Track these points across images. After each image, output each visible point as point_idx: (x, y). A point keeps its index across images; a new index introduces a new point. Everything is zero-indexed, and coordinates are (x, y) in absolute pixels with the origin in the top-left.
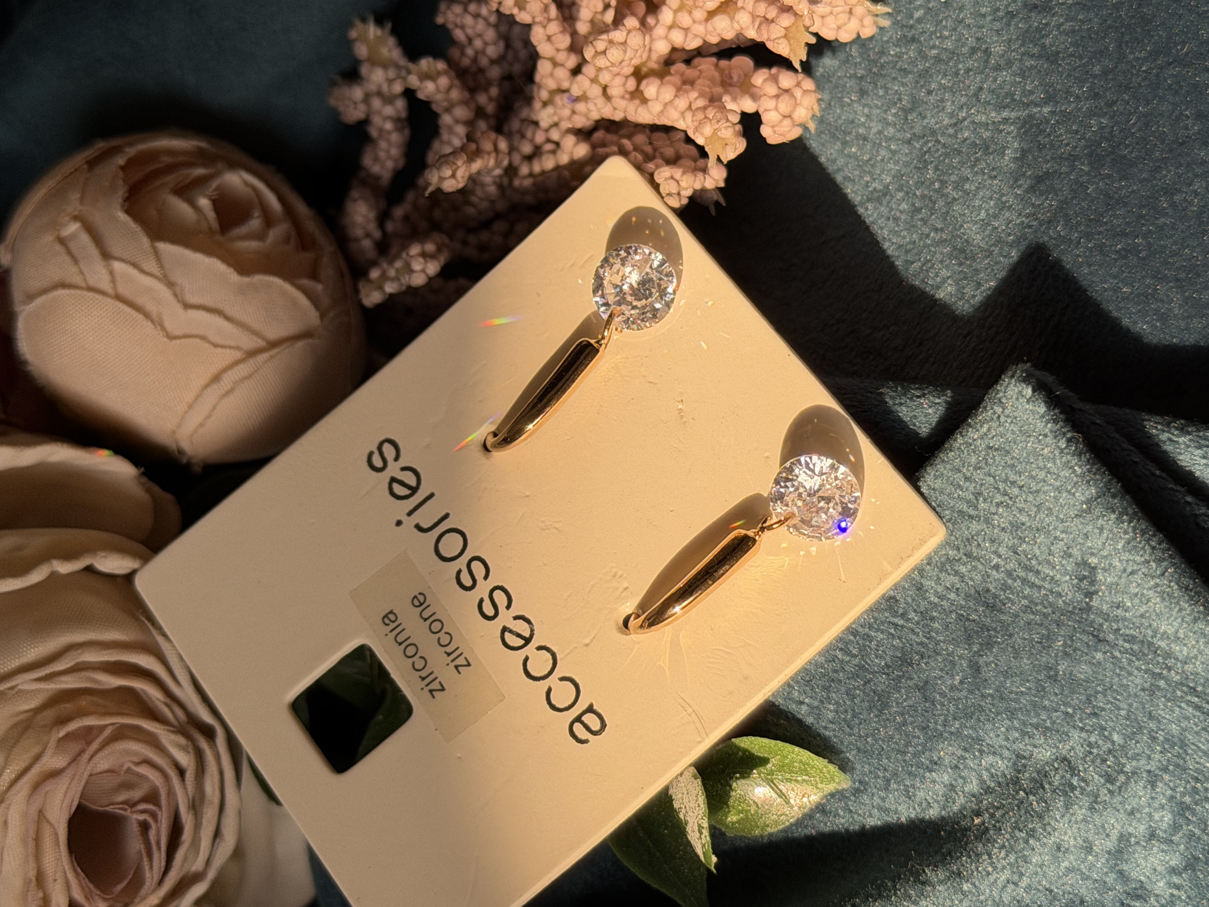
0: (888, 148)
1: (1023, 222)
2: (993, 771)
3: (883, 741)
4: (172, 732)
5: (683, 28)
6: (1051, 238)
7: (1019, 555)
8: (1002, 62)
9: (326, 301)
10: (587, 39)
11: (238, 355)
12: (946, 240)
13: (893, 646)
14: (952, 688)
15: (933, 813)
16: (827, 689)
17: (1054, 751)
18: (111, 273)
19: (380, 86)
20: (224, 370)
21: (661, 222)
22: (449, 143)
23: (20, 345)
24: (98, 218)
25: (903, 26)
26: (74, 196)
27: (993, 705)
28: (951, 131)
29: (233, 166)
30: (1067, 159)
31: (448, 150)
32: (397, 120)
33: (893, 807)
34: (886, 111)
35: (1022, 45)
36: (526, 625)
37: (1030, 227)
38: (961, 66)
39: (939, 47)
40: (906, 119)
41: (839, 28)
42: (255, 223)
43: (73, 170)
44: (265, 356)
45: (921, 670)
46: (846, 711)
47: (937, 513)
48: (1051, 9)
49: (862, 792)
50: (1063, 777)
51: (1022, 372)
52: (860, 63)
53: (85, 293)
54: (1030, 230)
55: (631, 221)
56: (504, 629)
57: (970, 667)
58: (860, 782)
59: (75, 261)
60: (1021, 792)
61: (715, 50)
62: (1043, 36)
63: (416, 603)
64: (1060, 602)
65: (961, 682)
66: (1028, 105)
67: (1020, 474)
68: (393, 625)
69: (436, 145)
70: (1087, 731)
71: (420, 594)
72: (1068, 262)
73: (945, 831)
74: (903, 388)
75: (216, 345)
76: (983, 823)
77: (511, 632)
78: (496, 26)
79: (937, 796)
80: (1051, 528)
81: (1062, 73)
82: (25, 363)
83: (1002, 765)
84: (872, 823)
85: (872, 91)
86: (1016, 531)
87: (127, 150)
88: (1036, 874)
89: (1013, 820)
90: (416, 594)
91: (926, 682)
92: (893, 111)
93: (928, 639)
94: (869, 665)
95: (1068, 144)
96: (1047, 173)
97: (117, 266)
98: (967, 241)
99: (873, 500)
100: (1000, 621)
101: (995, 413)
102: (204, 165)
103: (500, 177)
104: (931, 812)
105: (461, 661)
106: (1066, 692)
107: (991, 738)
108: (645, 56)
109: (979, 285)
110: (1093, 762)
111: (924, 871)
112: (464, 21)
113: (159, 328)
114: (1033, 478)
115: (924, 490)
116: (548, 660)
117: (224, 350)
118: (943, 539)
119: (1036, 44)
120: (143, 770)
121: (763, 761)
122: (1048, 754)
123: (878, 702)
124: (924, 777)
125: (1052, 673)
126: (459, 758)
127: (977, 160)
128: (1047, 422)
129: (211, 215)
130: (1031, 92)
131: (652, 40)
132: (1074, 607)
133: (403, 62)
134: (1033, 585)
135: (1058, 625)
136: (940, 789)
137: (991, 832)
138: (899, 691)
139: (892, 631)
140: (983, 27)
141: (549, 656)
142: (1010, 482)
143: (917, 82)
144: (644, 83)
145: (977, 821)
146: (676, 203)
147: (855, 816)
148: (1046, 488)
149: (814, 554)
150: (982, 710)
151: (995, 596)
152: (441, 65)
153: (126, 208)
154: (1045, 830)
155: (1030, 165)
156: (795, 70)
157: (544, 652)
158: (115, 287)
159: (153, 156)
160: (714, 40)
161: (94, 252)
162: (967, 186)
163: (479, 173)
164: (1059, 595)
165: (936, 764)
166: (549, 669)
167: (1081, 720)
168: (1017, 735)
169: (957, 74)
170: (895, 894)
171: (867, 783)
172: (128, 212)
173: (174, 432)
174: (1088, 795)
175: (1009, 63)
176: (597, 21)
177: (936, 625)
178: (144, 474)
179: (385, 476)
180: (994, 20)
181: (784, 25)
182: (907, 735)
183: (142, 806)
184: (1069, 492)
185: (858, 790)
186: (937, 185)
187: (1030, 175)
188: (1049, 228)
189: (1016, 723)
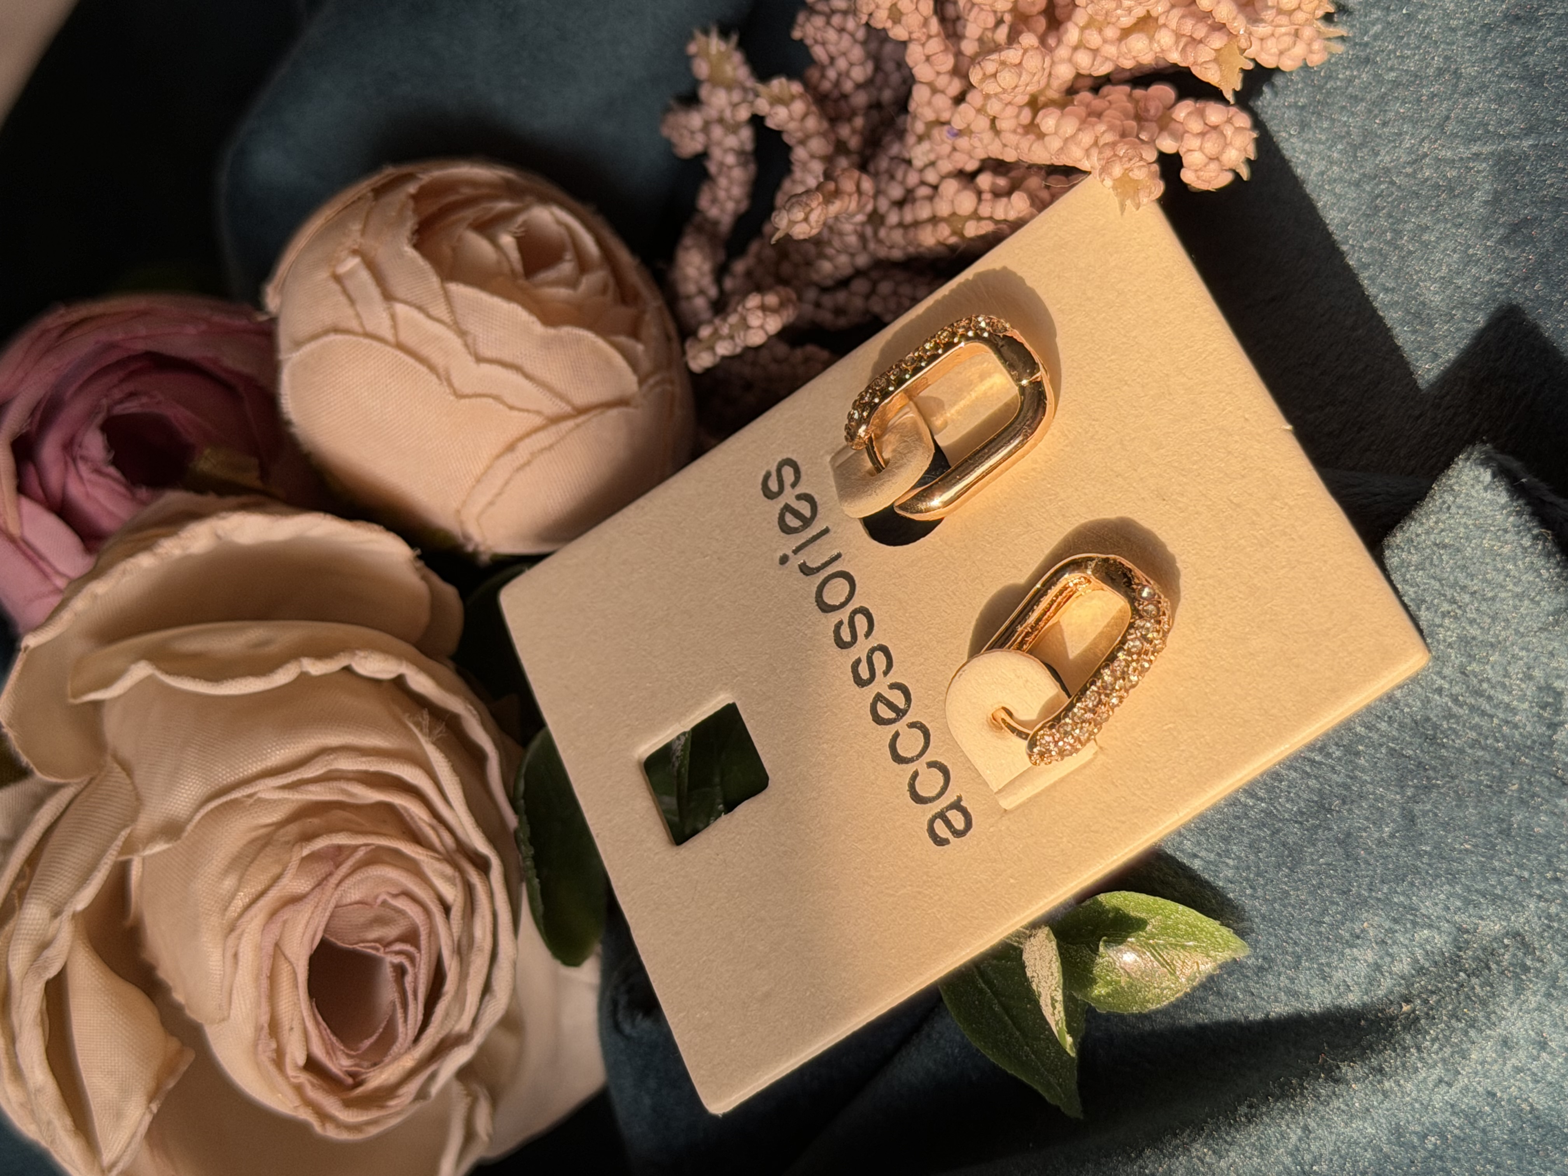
0: (1332, 192)
1: (1492, 280)
2: (1428, 947)
3: (1294, 907)
4: (438, 860)
5: (1091, 50)
6: (1527, 299)
7: (1467, 676)
8: (1474, 86)
9: (646, 365)
10: (974, 60)
11: (538, 421)
12: (1397, 303)
13: (1308, 787)
14: (1380, 842)
15: (1353, 999)
16: (1226, 840)
17: (1504, 924)
18: (393, 317)
19: (722, 111)
20: (521, 439)
22: (803, 182)
23: (283, 401)
24: (382, 253)
25: (1356, 44)
26: (356, 227)
27: (1429, 865)
28: (1409, 170)
29: (545, 200)
30: (1549, 203)
31: (800, 189)
32: (740, 153)
33: (1304, 990)
34: (1330, 148)
35: (1501, 64)
37: (1501, 285)
38: (1424, 91)
39: (1398, 69)
40: (1355, 157)
41: (1281, 53)
42: (567, 267)
43: (355, 198)
44: (570, 423)
45: (1342, 819)
46: (1248, 868)
48: (1537, 20)
49: (1266, 970)
50: (1514, 955)
51: (1480, 453)
52: (1302, 90)
53: (361, 339)
54: (1501, 290)
57: (1404, 817)
58: (1264, 958)
59: (352, 301)
60: (1462, 974)
61: (1127, 75)
62: (1525, 55)
64: (1517, 736)
65: (1392, 836)
66: (1505, 138)
67: (1472, 576)
69: (787, 185)
70: (1546, 901)
72: (1548, 327)
73: (1366, 1020)
75: (511, 408)
76: (1414, 1011)
78: (864, 43)
79: (1359, 977)
80: (1508, 644)
81: (1548, 98)
82: (288, 423)
83: (1440, 941)
84: (1277, 1010)
85: (1315, 122)
86: (1466, 646)
87: (420, 176)
88: (1476, 1073)
89: (1450, 1007)
91: (1348, 835)
92: (1340, 147)
93: (1351, 778)
94: (1277, 810)
95: (1552, 185)
96: (1525, 222)
97: (400, 308)
98: (1423, 304)
100: (1441, 758)
101: (1444, 502)
102: (512, 199)
103: (863, 224)
104: (1351, 996)
106: (1521, 852)
107: (1427, 908)
108: (1043, 83)
109: (1436, 356)
110: (1552, 938)
111: (1338, 1067)
112: (825, 35)
113: (445, 384)
114: (1489, 582)
117: (521, 414)
119: (1517, 64)
120: (402, 904)
121: (1141, 923)
122: (1497, 927)
123: (1288, 857)
124: (1343, 954)
125: (1504, 826)
127: (1440, 205)
128: (1509, 514)
129: (514, 255)
130: (1509, 122)
131: (1053, 63)
132: (1534, 742)
133: (750, 83)
134: (1483, 713)
135: (1513, 764)
136: (1362, 969)
137: (1423, 1021)
138: (1314, 845)
139: (1308, 769)
140: (1454, 43)
142: (1460, 586)
143: (1370, 111)
144: (1041, 114)
145: (1406, 1008)
147: (1257, 1000)
148: (1503, 595)
150: (1417, 871)
151: (1435, 727)
152: (796, 88)
153: (414, 241)
154: (1488, 1018)
155: (1504, 211)
156: (1226, 102)
158: (396, 334)
159: (451, 186)
160: (1128, 64)
161: (374, 292)
162: (1425, 237)
163: (836, 218)
164: (1516, 726)
165: (1358, 937)
167: (1539, 886)
168: (1458, 903)
169: (1419, 101)
170: (1302, 1094)
171: (1272, 960)
172: (416, 246)
173: (458, 512)
174: (1544, 979)
175: (1483, 87)
176: (985, 39)
177: (1362, 761)
178: (419, 557)
180: (1467, 35)
181: (1213, 47)
182: (1323, 901)
183: (399, 947)
184: (1532, 600)
185: (1261, 969)
186: (1389, 236)
187: (1504, 223)
188: (1525, 287)
189: (1458, 889)
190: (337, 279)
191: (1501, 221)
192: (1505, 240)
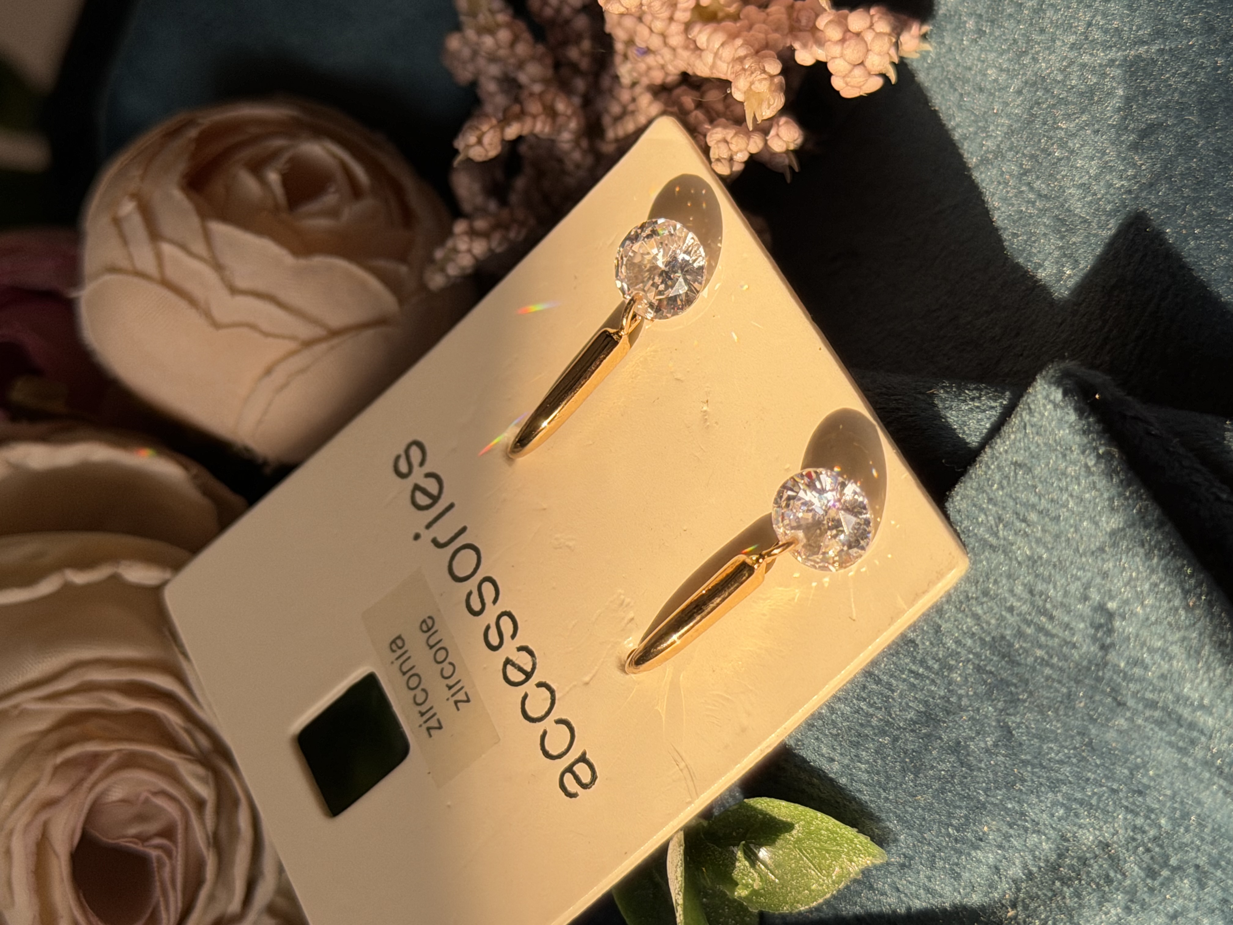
1: (1123, 186)
2: (1037, 854)
4: (190, 761)
6: (1152, 205)
7: (1034, 595)
11: (292, 345)
13: (916, 698)
16: (856, 745)
17: (1097, 834)
18: (159, 256)
20: (278, 362)
21: (704, 192)
26: (137, 173)
27: (1033, 773)
29: (319, 134)
30: (1174, 108)
33: (938, 889)
36: (529, 657)
37: (1130, 192)
42: (330, 199)
44: (324, 346)
46: (879, 772)
47: (961, 540)
50: (1101, 867)
51: (1055, 371)
53: (133, 278)
54: (1130, 196)
55: (674, 190)
56: (508, 662)
57: (1001, 728)
59: (126, 243)
60: (1057, 882)
63: (425, 628)
64: (1076, 656)
65: (996, 745)
66: (1136, 44)
67: (1040, 496)
68: (400, 652)
70: (1133, 812)
71: (430, 617)
72: (1170, 234)
74: (958, 388)
75: (267, 335)
76: (1016, 917)
77: (514, 665)
79: (981, 879)
83: (1047, 847)
85: (989, 30)
86: (1032, 566)
87: (203, 121)
90: (425, 617)
91: (958, 743)
93: (950, 691)
96: (1152, 128)
97: (165, 247)
98: (1069, 210)
99: (893, 522)
100: (1018, 674)
101: (1022, 420)
104: (974, 898)
105: (461, 696)
107: (1035, 813)
109: (1077, 262)
110: (1135, 850)
113: (205, 316)
115: (951, 512)
116: (546, 699)
117: (276, 340)
118: (963, 573)
120: (160, 801)
121: (788, 827)
122: (1091, 837)
123: (910, 763)
124: (969, 855)
126: (449, 806)
128: (1077, 433)
129: (279, 191)
132: (1090, 662)
139: (913, 680)
141: (548, 694)
142: (1030, 505)
145: (1011, 913)
146: (724, 170)
147: (902, 896)
149: (826, 585)
151: (1010, 645)
153: (184, 184)
155: (1133, 117)
157: (544, 689)
158: (162, 273)
161: (143, 233)
164: (1074, 646)
165: (981, 840)
166: (546, 709)
167: (1126, 798)
168: (1061, 812)
171: (912, 858)
172: (186, 188)
174: (1125, 892)
179: (409, 483)
182: (947, 804)
183: (157, 841)
187: (1134, 129)
188: (1150, 193)
189: (1059, 797)
190: (117, 222)
191: (1132, 126)
192: (1135, 147)
